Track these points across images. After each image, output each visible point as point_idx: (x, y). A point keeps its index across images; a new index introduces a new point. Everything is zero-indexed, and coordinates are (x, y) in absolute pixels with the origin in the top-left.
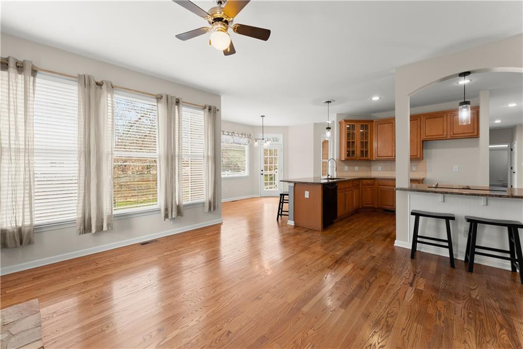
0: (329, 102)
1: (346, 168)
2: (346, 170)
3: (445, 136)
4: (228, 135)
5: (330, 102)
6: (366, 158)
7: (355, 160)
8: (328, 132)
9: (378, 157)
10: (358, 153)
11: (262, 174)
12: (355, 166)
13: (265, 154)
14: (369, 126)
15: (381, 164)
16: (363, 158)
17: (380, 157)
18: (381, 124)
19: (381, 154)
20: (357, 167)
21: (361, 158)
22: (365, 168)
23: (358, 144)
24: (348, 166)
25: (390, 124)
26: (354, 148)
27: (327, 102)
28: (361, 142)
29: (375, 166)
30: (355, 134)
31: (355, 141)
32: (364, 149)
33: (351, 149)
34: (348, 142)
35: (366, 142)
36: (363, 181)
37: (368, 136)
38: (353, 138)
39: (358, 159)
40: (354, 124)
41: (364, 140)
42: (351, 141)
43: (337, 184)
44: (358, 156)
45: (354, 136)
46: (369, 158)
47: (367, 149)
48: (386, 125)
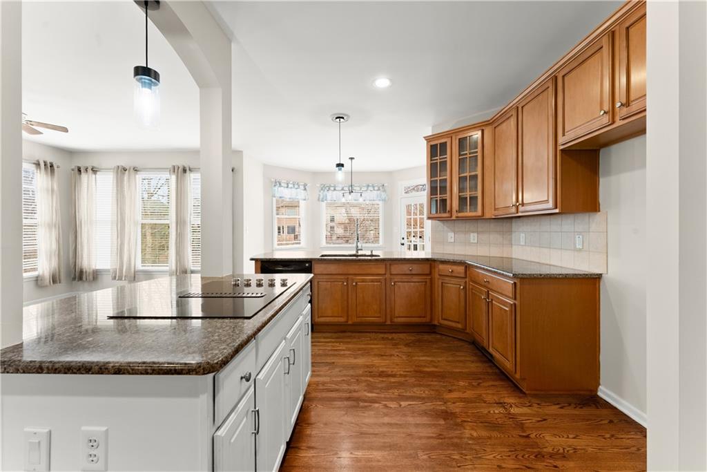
1: (451, 237)
5: (343, 117)
7: (450, 219)
9: (495, 209)
10: (454, 205)
11: (403, 244)
12: (468, 233)
15: (525, 228)
16: (465, 214)
17: (498, 209)
18: (500, 124)
19: (499, 202)
20: (476, 235)
21: (460, 215)
22: (494, 236)
23: (453, 184)
24: (455, 233)
25: (509, 121)
26: (446, 193)
27: (337, 118)
28: (461, 178)
29: (516, 234)
30: (446, 162)
31: (448, 177)
32: (468, 193)
33: (439, 197)
34: (431, 182)
35: (471, 177)
36: (441, 266)
37: (477, 163)
38: (443, 172)
39: (454, 217)
40: (444, 140)
41: (468, 172)
42: (439, 178)
43: (310, 265)
44: (454, 211)
45: (445, 167)
46: (479, 213)
47: (474, 194)
48: (504, 126)
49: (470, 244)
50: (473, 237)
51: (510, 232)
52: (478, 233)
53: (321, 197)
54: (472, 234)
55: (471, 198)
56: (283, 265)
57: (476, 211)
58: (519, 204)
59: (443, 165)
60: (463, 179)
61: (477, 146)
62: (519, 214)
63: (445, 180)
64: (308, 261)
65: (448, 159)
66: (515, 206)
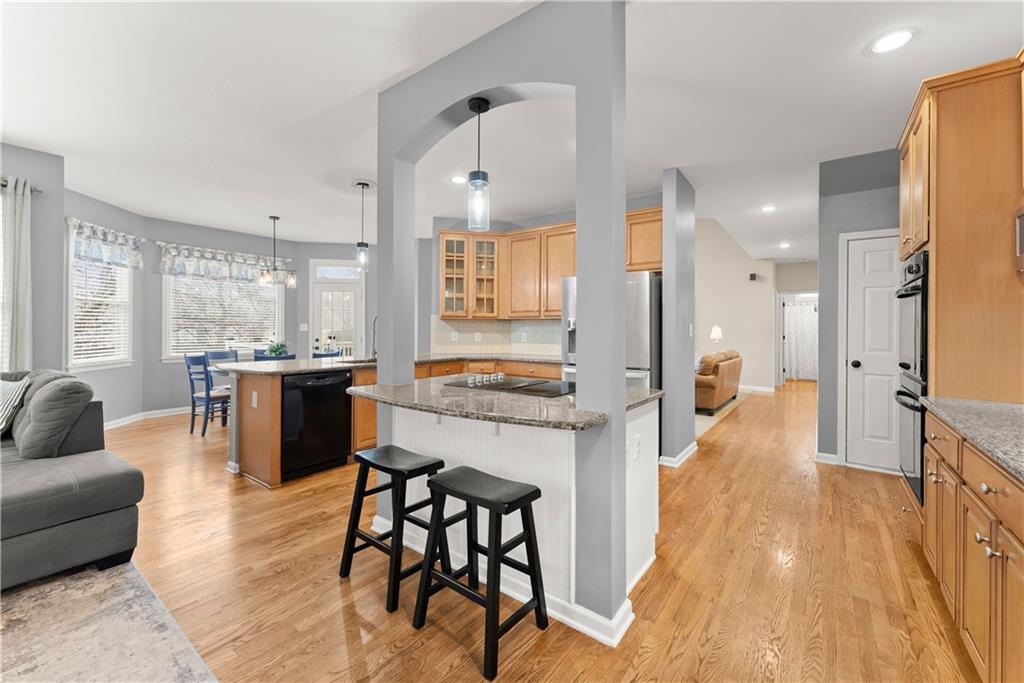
0: (364, 185)
1: (454, 335)
2: (454, 340)
5: (367, 185)
6: (490, 315)
7: (464, 319)
8: (363, 253)
9: (512, 312)
11: (317, 348)
12: (472, 332)
14: (496, 245)
15: (527, 328)
16: (482, 315)
17: (515, 312)
18: (517, 242)
20: (480, 334)
21: (477, 315)
22: (495, 336)
23: (470, 284)
24: (459, 331)
25: (531, 242)
26: (462, 292)
27: (359, 184)
28: (478, 280)
29: (516, 333)
30: (462, 261)
31: (465, 277)
32: (484, 295)
33: (455, 295)
34: (447, 278)
35: (488, 280)
36: (471, 365)
37: (493, 268)
38: (460, 271)
39: (470, 317)
40: (461, 239)
41: (485, 275)
42: (455, 276)
43: (351, 375)
44: (471, 311)
45: (462, 267)
46: (495, 314)
47: (490, 296)
48: (525, 244)
49: (475, 343)
50: (478, 336)
51: (510, 332)
52: (482, 331)
53: (169, 266)
54: (477, 334)
55: (488, 299)
56: (318, 378)
57: (492, 312)
58: (543, 309)
59: (460, 263)
60: (480, 281)
61: (493, 253)
62: (542, 317)
63: (462, 279)
64: (349, 370)
65: (465, 259)
66: (539, 311)
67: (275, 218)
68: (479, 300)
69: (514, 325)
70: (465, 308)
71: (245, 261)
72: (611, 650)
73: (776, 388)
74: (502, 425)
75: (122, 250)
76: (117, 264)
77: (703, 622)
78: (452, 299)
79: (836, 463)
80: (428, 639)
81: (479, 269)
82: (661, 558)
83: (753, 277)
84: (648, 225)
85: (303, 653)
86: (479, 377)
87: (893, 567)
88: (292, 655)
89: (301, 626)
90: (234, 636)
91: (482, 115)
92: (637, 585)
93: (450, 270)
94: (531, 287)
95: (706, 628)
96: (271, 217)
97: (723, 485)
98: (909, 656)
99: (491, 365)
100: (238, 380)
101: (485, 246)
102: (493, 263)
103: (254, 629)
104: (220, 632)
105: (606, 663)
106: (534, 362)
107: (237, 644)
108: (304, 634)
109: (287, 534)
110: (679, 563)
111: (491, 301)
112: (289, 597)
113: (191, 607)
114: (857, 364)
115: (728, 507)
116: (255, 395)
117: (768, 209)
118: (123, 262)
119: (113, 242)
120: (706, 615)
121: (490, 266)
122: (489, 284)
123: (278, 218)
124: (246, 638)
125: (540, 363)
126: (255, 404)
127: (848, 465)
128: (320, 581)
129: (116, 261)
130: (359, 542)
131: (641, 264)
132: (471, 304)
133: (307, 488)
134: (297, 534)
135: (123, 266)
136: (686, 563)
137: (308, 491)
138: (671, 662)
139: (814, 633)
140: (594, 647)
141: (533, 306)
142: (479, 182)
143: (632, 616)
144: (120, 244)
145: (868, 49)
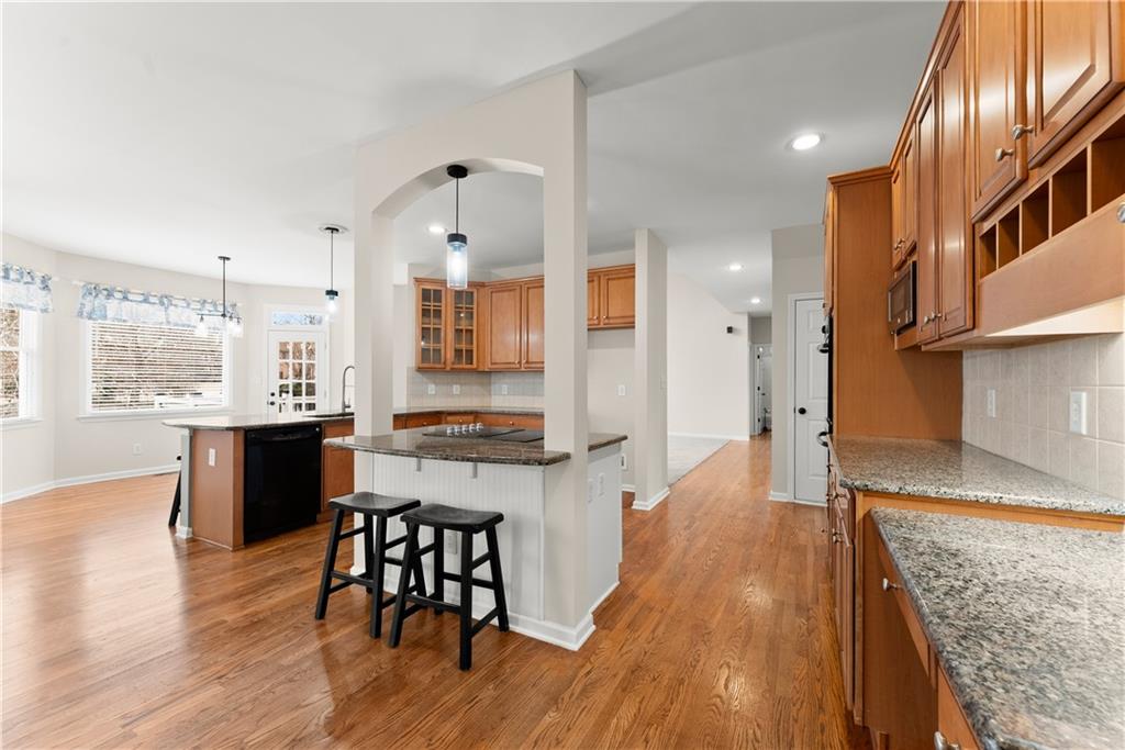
0: (333, 230)
1: (432, 389)
3: (596, 322)
4: (146, 301)
5: (337, 230)
6: (469, 366)
7: (443, 370)
8: (333, 302)
9: (492, 364)
10: (448, 356)
11: (272, 403)
12: (451, 384)
13: (284, 354)
14: (475, 295)
15: (507, 380)
16: (461, 366)
17: (495, 364)
18: (499, 291)
19: (497, 359)
20: (458, 386)
21: (456, 366)
22: (475, 388)
23: (449, 335)
24: (436, 384)
25: (512, 293)
26: (439, 343)
27: (328, 228)
28: (457, 330)
29: (497, 386)
30: (440, 311)
31: (442, 327)
32: (464, 346)
33: (432, 346)
34: (423, 328)
35: (467, 330)
36: (449, 418)
37: (472, 318)
38: (437, 321)
39: (448, 368)
40: (439, 288)
41: (464, 325)
42: (432, 326)
43: (321, 429)
44: (449, 362)
45: (440, 317)
46: (475, 366)
47: (469, 347)
48: (506, 294)
49: (453, 396)
50: (456, 389)
51: (490, 384)
52: (461, 384)
53: (87, 309)
54: (455, 386)
55: (467, 351)
56: (285, 434)
57: (471, 363)
58: (524, 361)
59: (438, 313)
60: (458, 331)
61: (472, 303)
62: (523, 369)
63: (439, 329)
64: (318, 424)
65: (443, 309)
66: (520, 363)
67: (225, 259)
68: (458, 352)
69: (494, 378)
70: (443, 360)
71: (189, 305)
72: (574, 652)
73: (751, 437)
74: (479, 464)
75: (28, 290)
76: (22, 306)
77: (651, 628)
78: (429, 350)
79: (785, 500)
80: (411, 660)
81: (458, 319)
82: (623, 583)
83: (730, 330)
84: (623, 281)
85: (291, 681)
86: (456, 428)
87: (810, 576)
88: (280, 684)
89: (285, 662)
90: (218, 675)
91: (460, 180)
92: (600, 605)
93: (426, 320)
94: (512, 338)
95: (653, 631)
96: (221, 258)
97: (686, 523)
98: (803, 635)
99: (471, 418)
100: (191, 438)
101: (464, 297)
102: (472, 313)
103: (238, 669)
104: (202, 673)
105: (568, 662)
106: (514, 414)
107: (223, 680)
108: (289, 667)
109: (256, 589)
110: (640, 585)
111: (470, 352)
112: (269, 640)
113: (165, 657)
114: (803, 411)
115: (688, 540)
116: (212, 452)
117: (735, 267)
118: (30, 304)
119: (18, 281)
120: (655, 621)
121: (469, 315)
122: (469, 334)
123: (228, 259)
124: (231, 676)
125: (519, 415)
126: (212, 462)
127: (796, 501)
128: (300, 625)
129: (23, 303)
130: (335, 582)
131: (616, 318)
132: (450, 355)
133: (274, 548)
134: (271, 588)
135: (31, 308)
136: (645, 586)
137: (276, 550)
138: (622, 656)
139: (738, 626)
140: (558, 653)
141: (513, 358)
142: (457, 244)
143: (594, 627)
144: (26, 283)
145: (789, 146)
